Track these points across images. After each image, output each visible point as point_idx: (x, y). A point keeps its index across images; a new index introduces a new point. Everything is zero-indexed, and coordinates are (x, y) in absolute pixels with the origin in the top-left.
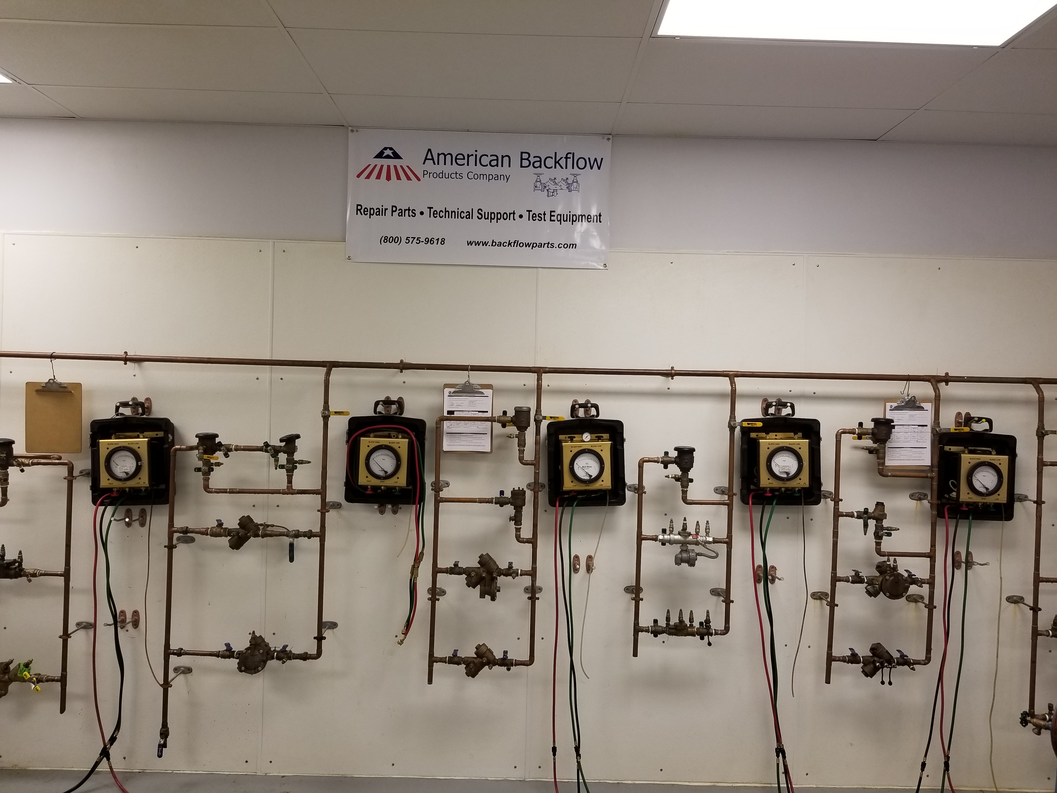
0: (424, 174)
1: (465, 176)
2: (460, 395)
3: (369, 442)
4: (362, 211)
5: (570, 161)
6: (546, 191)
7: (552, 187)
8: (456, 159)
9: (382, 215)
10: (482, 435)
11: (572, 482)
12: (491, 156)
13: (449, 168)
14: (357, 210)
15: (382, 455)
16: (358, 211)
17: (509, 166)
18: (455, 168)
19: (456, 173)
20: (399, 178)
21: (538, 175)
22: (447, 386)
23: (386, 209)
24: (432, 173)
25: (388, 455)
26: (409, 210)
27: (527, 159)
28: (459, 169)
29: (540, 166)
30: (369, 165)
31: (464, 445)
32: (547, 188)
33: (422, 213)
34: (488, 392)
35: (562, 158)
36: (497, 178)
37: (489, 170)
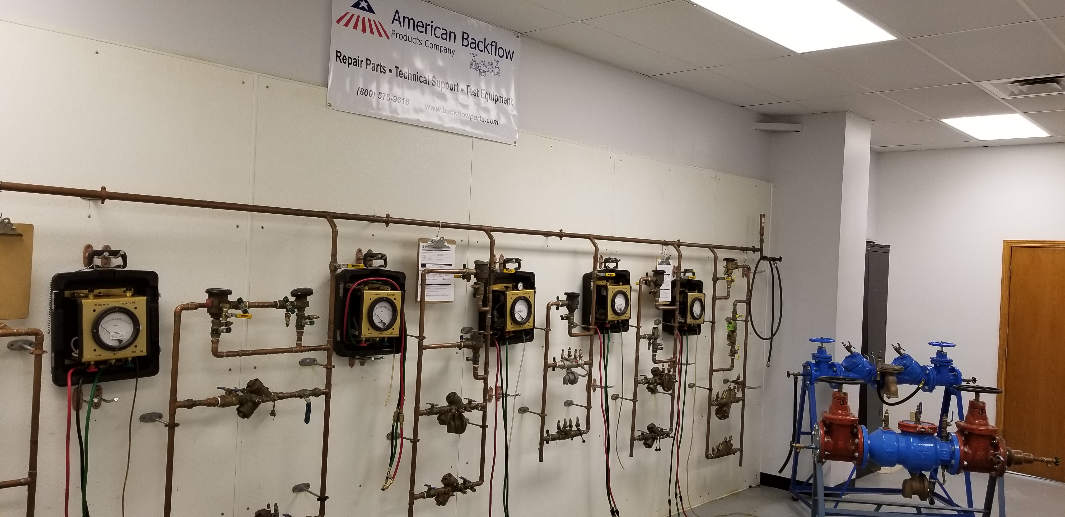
0: (392, 34)
1: (423, 43)
2: (431, 249)
3: (371, 294)
4: (341, 58)
5: (494, 48)
6: (478, 70)
7: (483, 68)
8: (417, 26)
9: (359, 66)
10: (446, 286)
11: (511, 324)
12: (443, 29)
13: (412, 33)
14: (337, 56)
15: (380, 307)
16: (338, 58)
17: (455, 43)
18: (415, 34)
19: (417, 39)
20: (372, 32)
21: (474, 55)
22: (421, 240)
23: (362, 61)
24: (398, 34)
25: (385, 307)
26: (381, 66)
27: (467, 39)
28: (420, 36)
29: (475, 48)
30: (348, 13)
31: (432, 296)
32: (479, 68)
33: (391, 71)
34: (452, 247)
35: (489, 44)
36: (446, 50)
37: (440, 42)
